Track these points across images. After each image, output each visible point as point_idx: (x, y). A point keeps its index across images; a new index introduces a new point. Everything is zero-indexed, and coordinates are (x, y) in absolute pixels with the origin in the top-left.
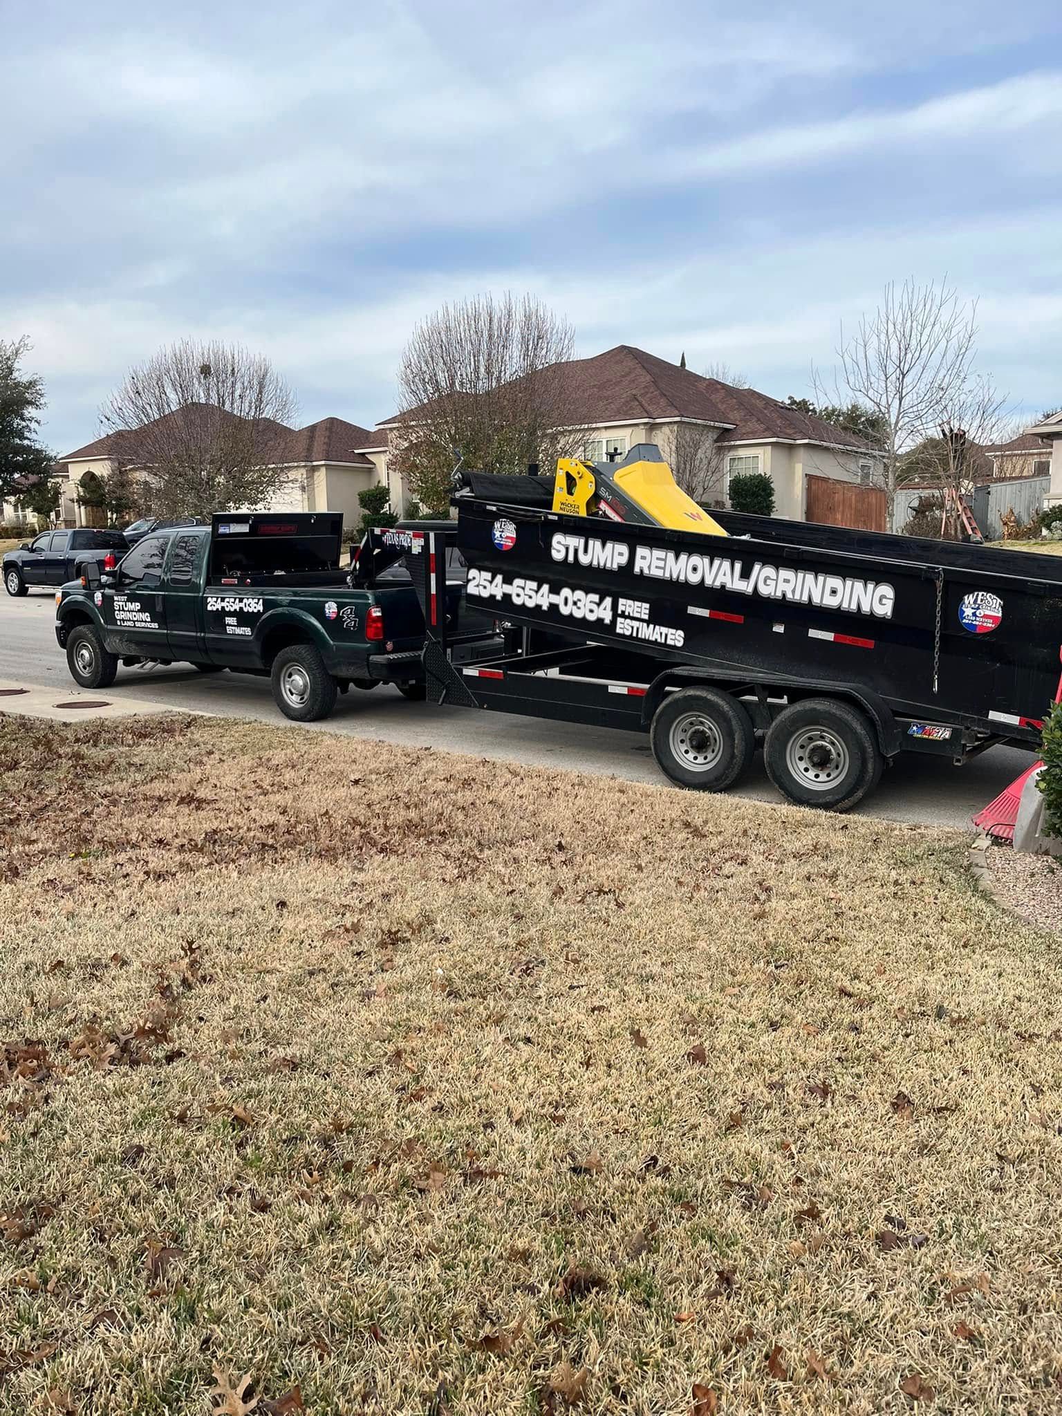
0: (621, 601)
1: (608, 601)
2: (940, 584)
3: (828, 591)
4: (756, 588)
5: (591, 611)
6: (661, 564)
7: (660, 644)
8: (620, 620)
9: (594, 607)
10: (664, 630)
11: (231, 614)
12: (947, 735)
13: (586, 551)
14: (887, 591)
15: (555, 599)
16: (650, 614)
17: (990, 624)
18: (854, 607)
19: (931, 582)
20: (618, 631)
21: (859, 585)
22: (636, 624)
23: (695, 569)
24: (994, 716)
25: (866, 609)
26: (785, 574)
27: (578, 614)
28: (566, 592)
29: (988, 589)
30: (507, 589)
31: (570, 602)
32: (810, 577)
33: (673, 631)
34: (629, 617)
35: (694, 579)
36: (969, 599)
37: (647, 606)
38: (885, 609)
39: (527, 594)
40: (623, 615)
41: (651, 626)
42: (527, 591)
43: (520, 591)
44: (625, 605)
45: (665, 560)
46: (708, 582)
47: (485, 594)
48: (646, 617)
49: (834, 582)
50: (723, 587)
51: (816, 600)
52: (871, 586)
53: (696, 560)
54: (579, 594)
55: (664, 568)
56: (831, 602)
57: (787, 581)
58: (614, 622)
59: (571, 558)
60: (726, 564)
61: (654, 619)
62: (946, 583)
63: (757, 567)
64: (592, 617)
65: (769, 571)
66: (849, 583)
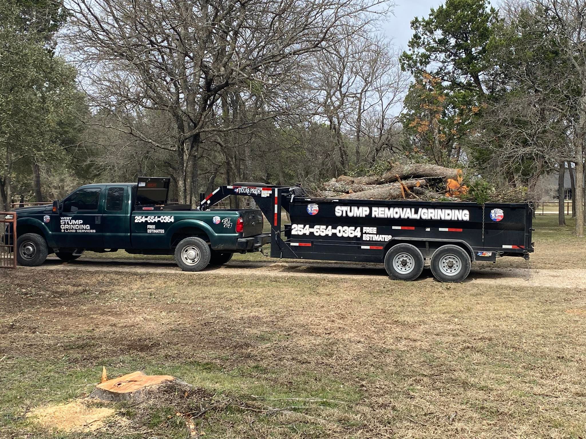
0: (364, 228)
1: (359, 229)
2: (484, 208)
3: (446, 214)
4: (421, 217)
5: (351, 233)
6: (383, 212)
7: (382, 242)
8: (364, 235)
9: (353, 232)
10: (383, 236)
11: (151, 224)
12: (490, 254)
13: (351, 211)
14: (466, 212)
15: (334, 231)
16: (377, 231)
17: (501, 218)
18: (456, 219)
19: (481, 208)
20: (364, 239)
21: (457, 211)
22: (371, 236)
23: (397, 213)
24: (504, 247)
25: (460, 219)
26: (431, 210)
27: (346, 235)
28: (339, 228)
29: (498, 208)
30: (312, 230)
31: (342, 231)
32: (440, 211)
33: (387, 236)
34: (368, 233)
35: (397, 216)
36: (493, 211)
37: (376, 228)
38: (467, 218)
39: (320, 230)
40: (365, 233)
41: (378, 235)
42: (321, 230)
43: (318, 230)
44: (366, 229)
45: (384, 211)
46: (402, 217)
47: (301, 233)
48: (376, 233)
49: (448, 211)
50: (408, 218)
51: (443, 218)
52: (461, 211)
53: (397, 209)
54: (346, 228)
55: (384, 214)
56: (448, 218)
57: (431, 213)
58: (362, 236)
59: (344, 215)
60: (409, 210)
61: (379, 233)
62: (485, 207)
63: (420, 209)
64: (352, 236)
65: (425, 210)
66: (453, 211)
